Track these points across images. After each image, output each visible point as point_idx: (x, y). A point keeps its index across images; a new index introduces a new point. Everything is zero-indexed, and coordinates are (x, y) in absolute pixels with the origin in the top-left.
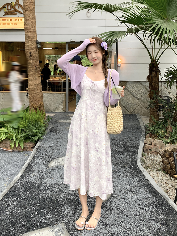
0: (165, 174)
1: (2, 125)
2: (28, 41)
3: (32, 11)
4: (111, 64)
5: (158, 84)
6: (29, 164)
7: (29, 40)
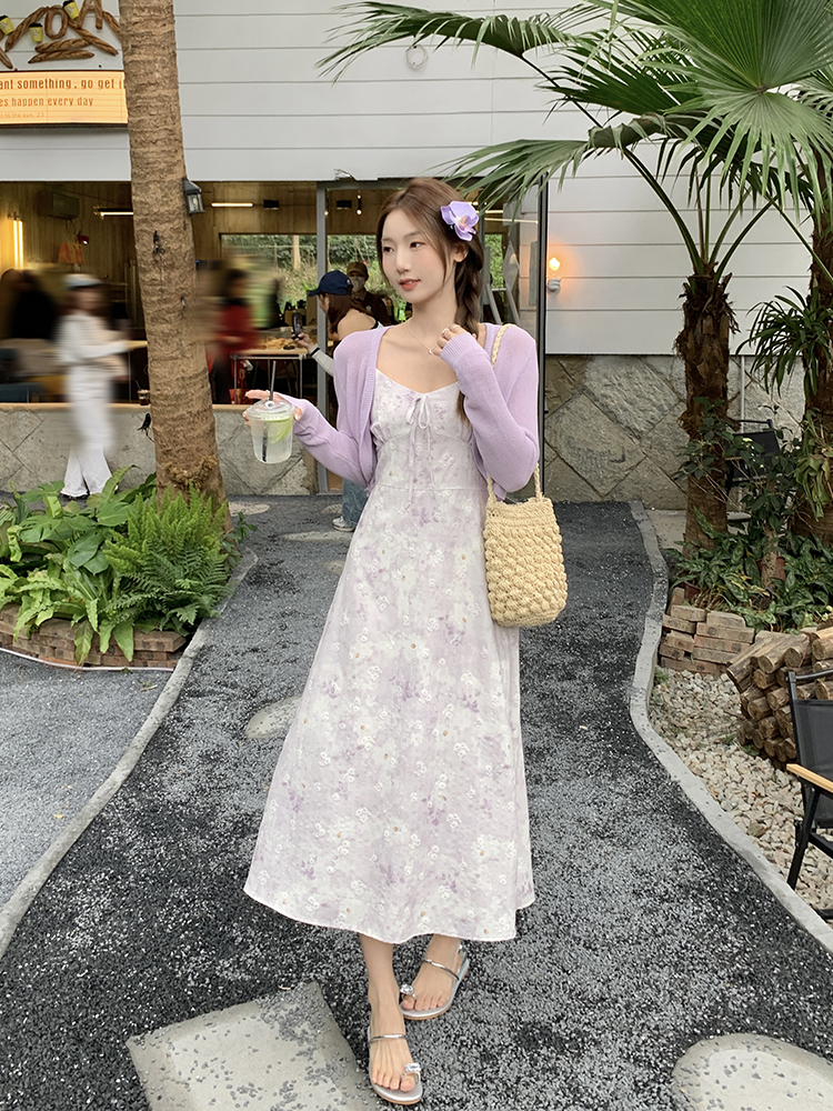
0: (751, 758)
1: (37, 559)
2: (147, 184)
3: (164, 48)
4: (520, 280)
5: (725, 371)
6: (161, 728)
7: (149, 178)
